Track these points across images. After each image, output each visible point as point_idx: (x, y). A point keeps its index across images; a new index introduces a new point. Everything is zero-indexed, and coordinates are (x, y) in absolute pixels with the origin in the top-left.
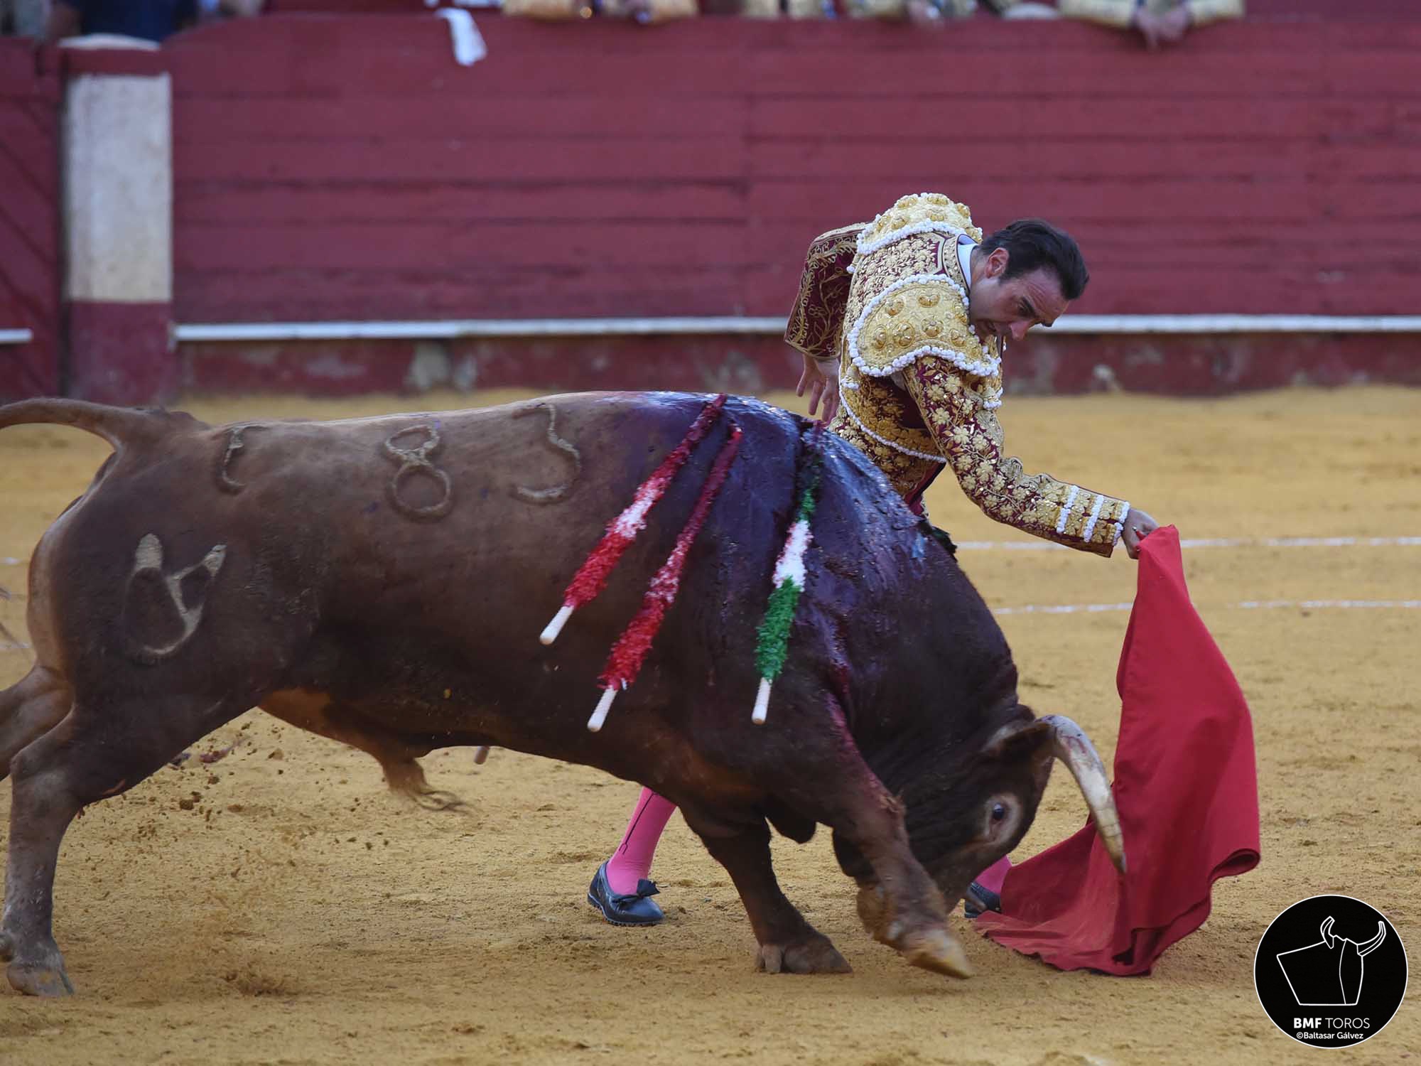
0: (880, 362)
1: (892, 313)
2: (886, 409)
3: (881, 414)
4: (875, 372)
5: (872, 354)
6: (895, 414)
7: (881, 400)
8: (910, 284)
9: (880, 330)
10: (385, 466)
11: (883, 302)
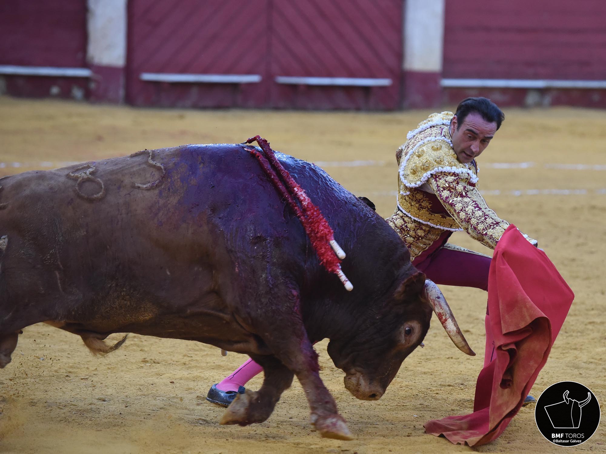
0: (415, 180)
1: (419, 156)
2: (423, 204)
3: (421, 208)
4: (413, 185)
5: (411, 177)
6: (427, 207)
7: (420, 200)
8: (427, 142)
9: (414, 165)
10: (71, 183)
11: (414, 152)
